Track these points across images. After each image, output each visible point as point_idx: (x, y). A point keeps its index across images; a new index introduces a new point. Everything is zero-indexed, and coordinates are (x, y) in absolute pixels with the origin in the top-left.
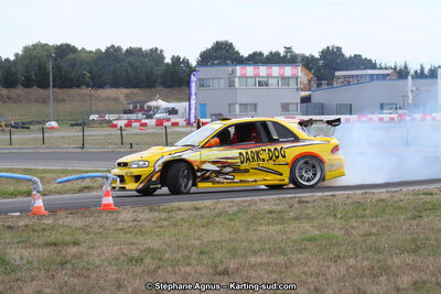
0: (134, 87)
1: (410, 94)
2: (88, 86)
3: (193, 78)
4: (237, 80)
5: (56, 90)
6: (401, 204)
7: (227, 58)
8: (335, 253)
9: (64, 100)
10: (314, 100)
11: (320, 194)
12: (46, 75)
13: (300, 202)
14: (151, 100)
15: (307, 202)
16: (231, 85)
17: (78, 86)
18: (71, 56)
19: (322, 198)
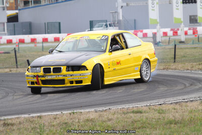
1: (120, 11)
6: (109, 123)
10: (21, 19)
11: (26, 116)
13: (5, 125)
15: (12, 125)
19: (28, 120)
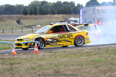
0: (65, 14)
2: (50, 14)
3: (81, 11)
4: (96, 11)
5: (40, 15)
7: (95, 4)
8: (98, 65)
9: (43, 19)
12: (36, 11)
14: (70, 18)
16: (94, 12)
17: (47, 14)
18: (46, 4)
